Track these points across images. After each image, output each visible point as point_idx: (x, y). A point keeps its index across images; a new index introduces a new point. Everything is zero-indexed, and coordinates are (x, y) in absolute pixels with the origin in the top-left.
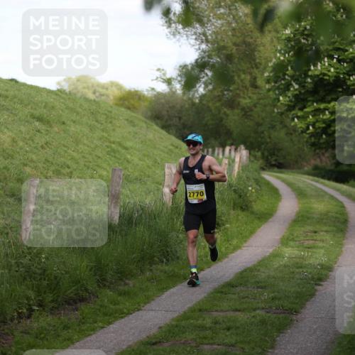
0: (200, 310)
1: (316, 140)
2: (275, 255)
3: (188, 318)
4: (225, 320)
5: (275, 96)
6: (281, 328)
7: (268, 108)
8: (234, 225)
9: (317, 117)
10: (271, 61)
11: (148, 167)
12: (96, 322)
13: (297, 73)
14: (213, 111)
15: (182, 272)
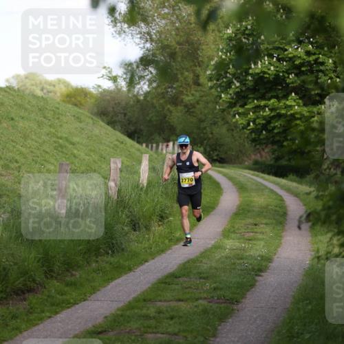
0: (145, 300)
1: (257, 136)
2: (217, 247)
3: (133, 308)
4: (169, 310)
5: (216, 93)
6: (223, 318)
7: (210, 105)
8: (177, 218)
9: (257, 114)
10: (213, 59)
11: (95, 161)
12: (43, 312)
13: (239, 72)
14: (158, 108)
15: (127, 263)
